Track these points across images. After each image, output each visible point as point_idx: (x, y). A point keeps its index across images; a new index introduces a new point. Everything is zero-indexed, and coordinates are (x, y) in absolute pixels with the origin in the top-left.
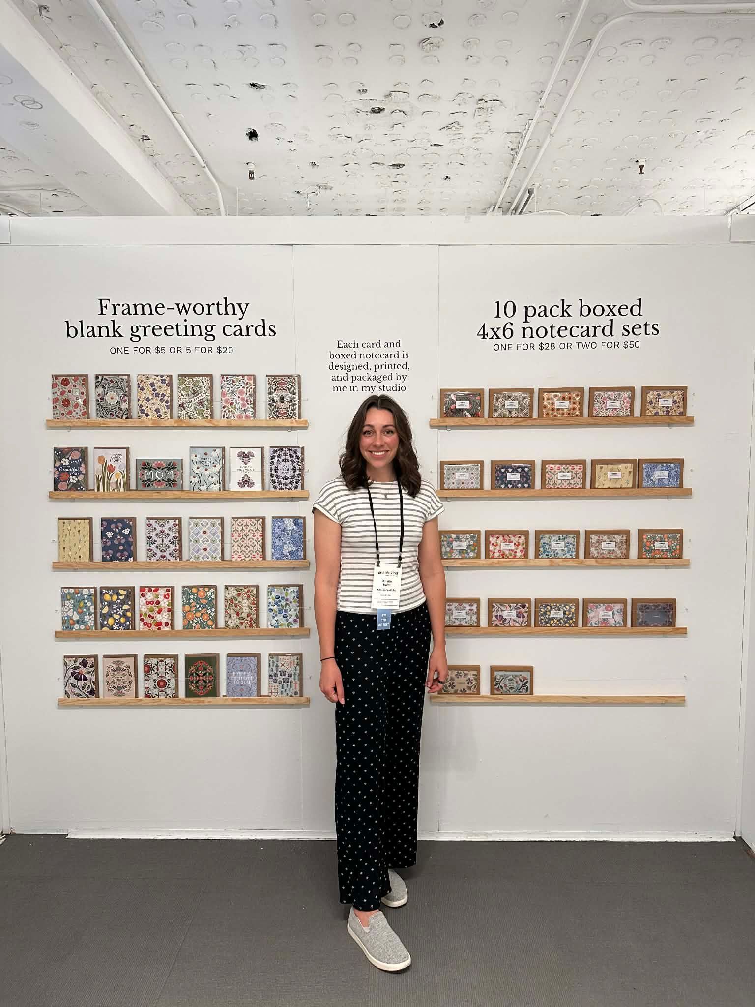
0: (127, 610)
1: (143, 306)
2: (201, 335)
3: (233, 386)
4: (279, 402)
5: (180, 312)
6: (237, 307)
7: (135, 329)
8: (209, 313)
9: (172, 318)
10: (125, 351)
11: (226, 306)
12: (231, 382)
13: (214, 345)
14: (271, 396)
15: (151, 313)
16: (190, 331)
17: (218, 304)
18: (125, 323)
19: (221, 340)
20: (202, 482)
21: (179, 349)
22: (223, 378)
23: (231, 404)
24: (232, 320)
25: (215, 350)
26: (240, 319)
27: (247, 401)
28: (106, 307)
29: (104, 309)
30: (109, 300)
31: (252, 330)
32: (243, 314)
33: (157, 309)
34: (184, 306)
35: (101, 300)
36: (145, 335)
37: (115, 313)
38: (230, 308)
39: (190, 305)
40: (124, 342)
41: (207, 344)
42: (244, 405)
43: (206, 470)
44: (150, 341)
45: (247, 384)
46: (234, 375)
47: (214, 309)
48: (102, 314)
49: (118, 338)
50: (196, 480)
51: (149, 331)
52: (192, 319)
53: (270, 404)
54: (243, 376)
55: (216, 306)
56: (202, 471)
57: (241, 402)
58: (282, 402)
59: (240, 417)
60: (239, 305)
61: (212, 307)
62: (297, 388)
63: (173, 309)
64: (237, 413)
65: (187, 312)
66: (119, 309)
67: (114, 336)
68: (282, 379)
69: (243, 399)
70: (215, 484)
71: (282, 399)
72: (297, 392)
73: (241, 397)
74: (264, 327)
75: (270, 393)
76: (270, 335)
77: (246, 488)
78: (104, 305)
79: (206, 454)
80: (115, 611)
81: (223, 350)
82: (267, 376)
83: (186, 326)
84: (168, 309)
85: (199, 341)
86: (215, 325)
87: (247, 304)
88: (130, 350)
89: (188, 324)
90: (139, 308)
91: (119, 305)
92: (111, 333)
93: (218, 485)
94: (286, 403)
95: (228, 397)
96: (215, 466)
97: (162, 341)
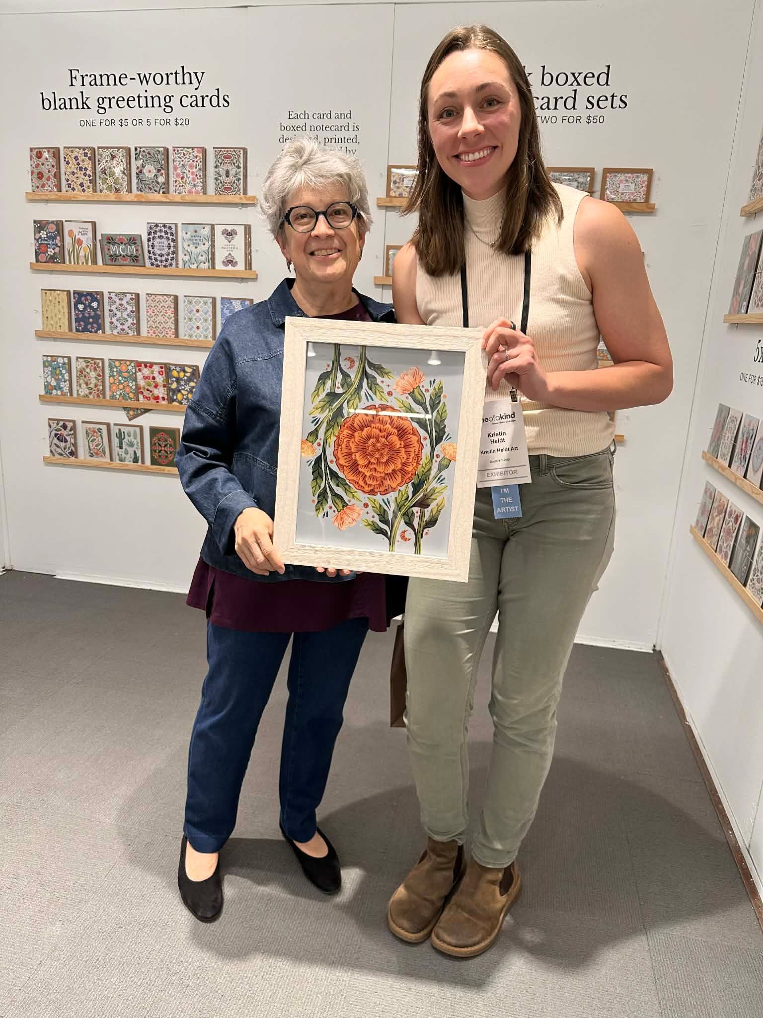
0: (193, 387)
1: (108, 77)
2: (160, 106)
3: (183, 159)
4: (224, 176)
5: (142, 83)
6: (193, 76)
7: (101, 102)
8: (168, 83)
9: (133, 88)
10: (92, 124)
11: (184, 75)
12: (182, 155)
13: (172, 117)
14: (216, 170)
15: (115, 84)
16: (150, 102)
17: (176, 73)
18: (93, 94)
19: (179, 112)
20: (193, 261)
21: (140, 122)
22: (174, 150)
23: (182, 178)
24: (189, 90)
25: (173, 122)
26: (196, 89)
27: (196, 175)
28: (75, 78)
29: (73, 80)
30: (78, 70)
31: (207, 100)
32: (199, 83)
33: (120, 80)
34: (145, 76)
35: (71, 71)
36: (110, 107)
37: (83, 85)
38: (187, 77)
39: (150, 74)
40: (91, 114)
41: (165, 116)
42: (194, 180)
43: (196, 248)
44: (114, 113)
45: (196, 157)
46: (184, 148)
47: (172, 78)
48: (72, 85)
49: (86, 110)
50: (187, 258)
51: (114, 102)
52: (153, 89)
53: (216, 179)
54: (193, 148)
55: (174, 75)
56: (192, 248)
57: (191, 176)
58: (227, 176)
59: (190, 192)
60: (196, 73)
61: (170, 76)
62: (242, 162)
63: (134, 79)
64: (188, 187)
65: (147, 82)
66: (87, 80)
67: (83, 108)
68: (227, 151)
69: (193, 173)
70: (205, 263)
71: (227, 173)
72: (241, 165)
73: (191, 170)
74: (218, 97)
75: (216, 167)
76: (224, 106)
77: (230, 268)
78: (73, 76)
79: (196, 232)
80: (183, 387)
81: (180, 122)
82: (214, 148)
83: (146, 97)
84: (131, 79)
85: (157, 113)
86: (173, 96)
87: (203, 73)
88: (97, 123)
89: (149, 95)
90: (105, 78)
91: (87, 75)
92: (80, 106)
93: (207, 264)
94: (232, 178)
95: (179, 171)
96: (204, 244)
97: (126, 113)
